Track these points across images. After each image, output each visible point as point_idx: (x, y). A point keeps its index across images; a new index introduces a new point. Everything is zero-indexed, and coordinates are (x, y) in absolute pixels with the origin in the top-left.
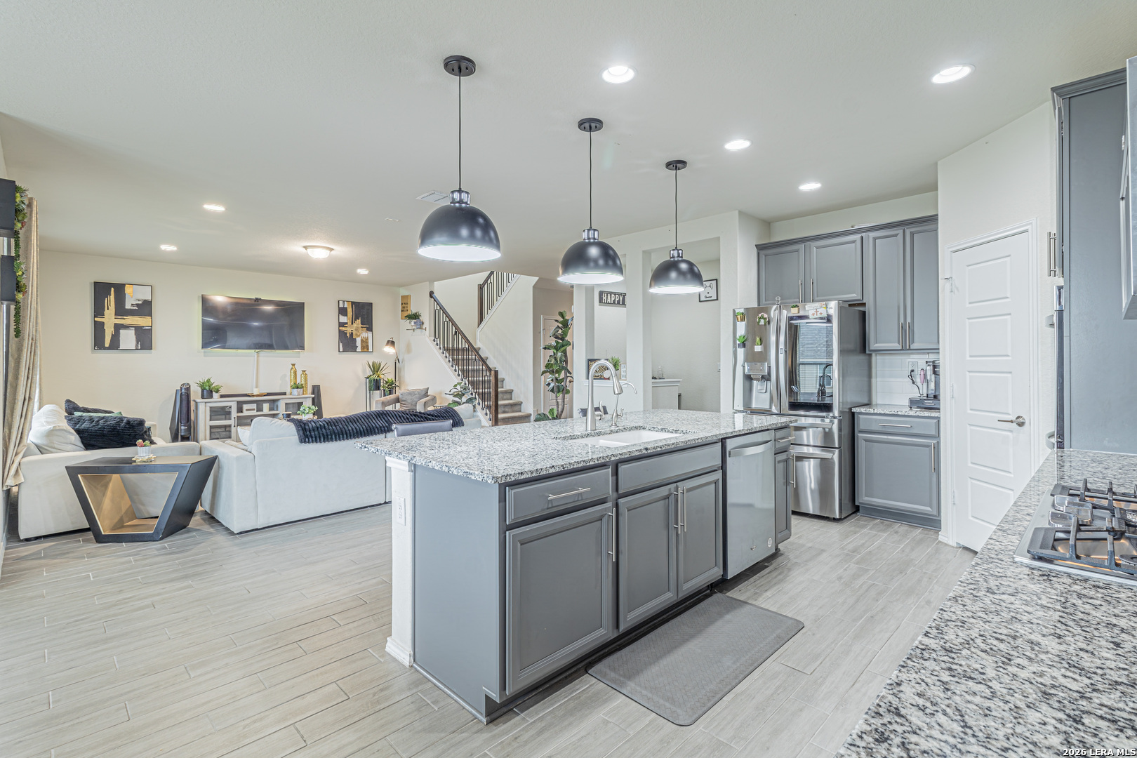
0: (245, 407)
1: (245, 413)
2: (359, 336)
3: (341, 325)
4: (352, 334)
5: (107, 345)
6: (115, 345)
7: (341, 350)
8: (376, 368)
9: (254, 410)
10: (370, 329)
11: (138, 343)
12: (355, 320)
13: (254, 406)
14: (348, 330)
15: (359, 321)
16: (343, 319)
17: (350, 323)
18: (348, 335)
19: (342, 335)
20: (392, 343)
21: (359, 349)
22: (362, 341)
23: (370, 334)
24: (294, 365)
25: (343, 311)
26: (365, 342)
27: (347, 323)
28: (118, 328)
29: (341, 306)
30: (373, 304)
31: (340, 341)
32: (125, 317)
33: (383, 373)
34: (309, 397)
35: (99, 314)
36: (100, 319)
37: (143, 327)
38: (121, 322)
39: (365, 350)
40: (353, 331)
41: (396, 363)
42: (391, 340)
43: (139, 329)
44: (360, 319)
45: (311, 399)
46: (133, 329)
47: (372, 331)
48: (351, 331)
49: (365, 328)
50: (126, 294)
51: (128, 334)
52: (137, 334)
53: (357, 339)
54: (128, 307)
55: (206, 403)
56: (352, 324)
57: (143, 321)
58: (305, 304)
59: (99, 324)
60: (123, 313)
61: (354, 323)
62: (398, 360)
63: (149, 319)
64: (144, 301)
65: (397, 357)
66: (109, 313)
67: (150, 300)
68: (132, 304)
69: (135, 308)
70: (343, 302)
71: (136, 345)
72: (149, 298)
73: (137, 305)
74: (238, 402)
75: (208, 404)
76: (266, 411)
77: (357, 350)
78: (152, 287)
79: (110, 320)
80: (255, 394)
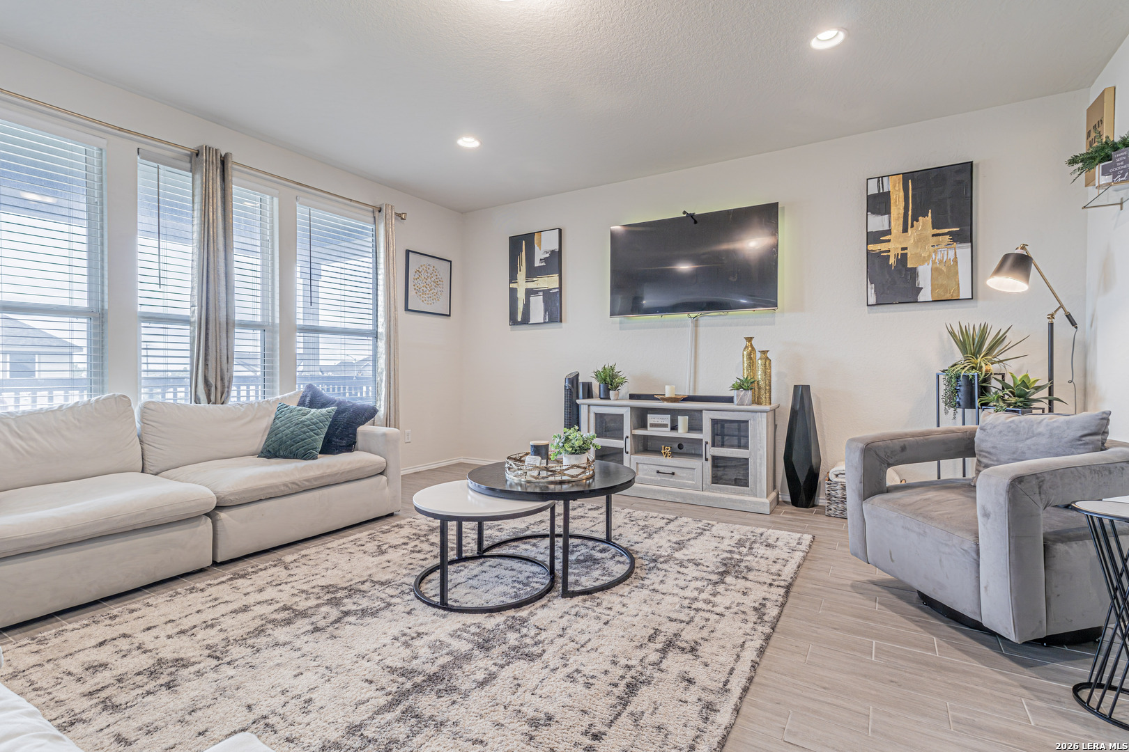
0: (652, 419)
1: (651, 432)
2: (924, 260)
3: (874, 237)
4: (903, 259)
5: (519, 319)
6: (526, 321)
7: (872, 300)
8: (973, 345)
9: (665, 426)
10: (965, 235)
11: (545, 313)
12: (915, 219)
13: (666, 419)
14: (893, 247)
15: (926, 222)
16: (878, 223)
17: (897, 227)
18: (892, 261)
19: (876, 263)
20: (1021, 263)
21: (926, 295)
22: (935, 270)
23: (963, 251)
24: (749, 339)
25: (878, 203)
26: (946, 272)
27: (889, 232)
28: (530, 293)
29: (873, 189)
30: (978, 165)
31: (871, 277)
32: (535, 279)
33: (1001, 357)
34: (761, 412)
35: (513, 277)
36: (513, 286)
37: (551, 289)
38: (531, 285)
39: (948, 296)
40: (906, 249)
41: (1051, 325)
42: (1019, 251)
43: (547, 293)
44: (930, 214)
45: (765, 414)
46: (541, 294)
47: (971, 242)
48: (903, 249)
49: (948, 237)
50: (536, 245)
51: (537, 303)
52: (545, 301)
53: (921, 269)
54: (537, 264)
55: (589, 406)
56: (905, 230)
57: (550, 282)
58: (779, 206)
59: (513, 292)
60: (532, 272)
61: (912, 226)
62: (1069, 316)
63: (556, 277)
64: (553, 252)
65: (1061, 306)
66: (522, 275)
67: (557, 250)
68: (541, 260)
69: (543, 264)
70: (880, 179)
71: (545, 317)
72: (556, 247)
73: (545, 260)
74: (633, 408)
75: (591, 408)
76: (682, 432)
77: (921, 298)
78: (560, 231)
79: (522, 285)
80: (667, 396)
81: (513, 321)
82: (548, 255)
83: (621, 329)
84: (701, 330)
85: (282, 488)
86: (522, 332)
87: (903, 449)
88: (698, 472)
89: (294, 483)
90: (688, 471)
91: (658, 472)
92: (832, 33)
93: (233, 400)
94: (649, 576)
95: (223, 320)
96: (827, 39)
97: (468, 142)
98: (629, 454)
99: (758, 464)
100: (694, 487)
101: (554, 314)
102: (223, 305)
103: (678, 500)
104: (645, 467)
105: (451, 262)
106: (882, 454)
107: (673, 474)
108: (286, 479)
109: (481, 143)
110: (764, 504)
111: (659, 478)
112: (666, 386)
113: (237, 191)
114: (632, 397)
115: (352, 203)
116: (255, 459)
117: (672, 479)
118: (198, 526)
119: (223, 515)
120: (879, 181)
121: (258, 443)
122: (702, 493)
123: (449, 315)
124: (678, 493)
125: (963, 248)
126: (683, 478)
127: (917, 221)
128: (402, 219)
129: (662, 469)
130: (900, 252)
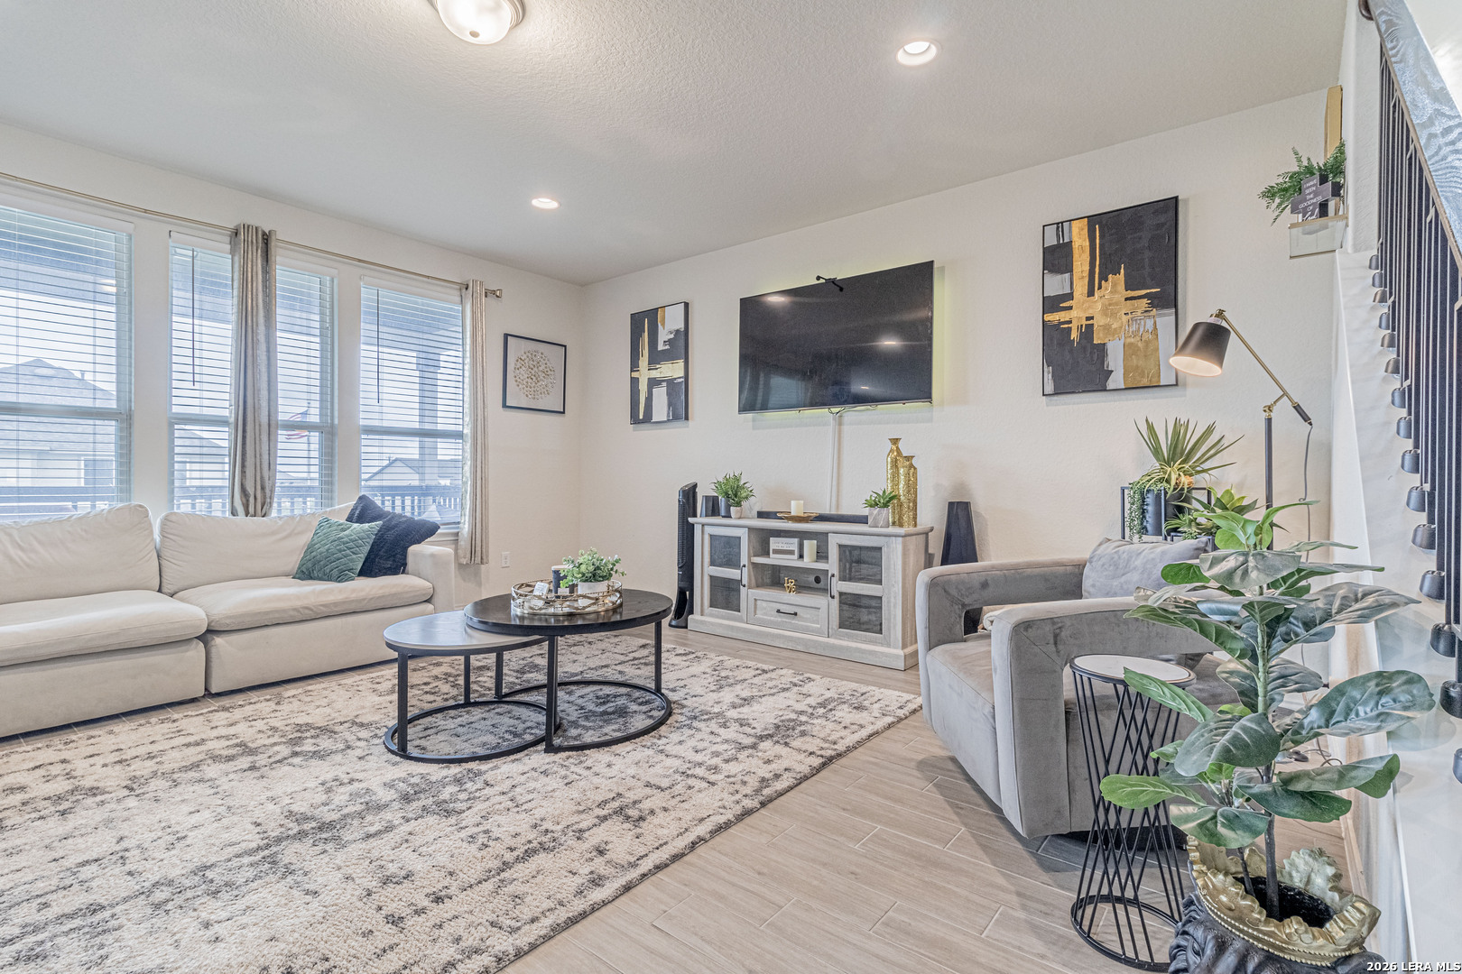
0: (775, 543)
1: (774, 560)
2: (1114, 334)
3: (1051, 304)
4: (1088, 331)
5: (641, 417)
6: (648, 418)
7: (1050, 388)
9: (791, 552)
10: (1167, 299)
11: (669, 409)
12: (1104, 278)
13: (792, 544)
14: (1075, 316)
15: (1117, 281)
16: (1056, 284)
17: (1080, 288)
18: (1074, 335)
19: (1054, 338)
20: (1214, 337)
21: (1116, 380)
22: (1129, 350)
23: (1165, 320)
24: (895, 441)
25: (1057, 258)
26: (1143, 351)
27: (1070, 296)
28: (653, 383)
29: (1051, 240)
30: (1186, 201)
31: (1048, 358)
32: (658, 366)
33: (1206, 466)
34: (896, 536)
35: (634, 366)
36: (635, 375)
37: (675, 379)
38: (654, 374)
39: (1145, 382)
40: (1092, 318)
41: (1269, 421)
42: (1212, 320)
43: (671, 383)
44: (1122, 271)
45: (901, 538)
46: (664, 384)
47: (1176, 306)
48: (1088, 319)
49: (1145, 301)
50: (659, 324)
51: (660, 395)
52: (668, 394)
53: (1110, 347)
54: (661, 347)
55: (703, 525)
56: (1091, 293)
57: (673, 370)
58: (935, 266)
59: (634, 382)
60: (656, 358)
61: (1100, 288)
62: (1297, 408)
63: (681, 363)
64: (677, 331)
65: (1285, 394)
66: (644, 362)
67: (683, 330)
68: (665, 342)
69: (667, 347)
70: (1060, 225)
71: (668, 413)
72: (681, 326)
73: (669, 342)
74: (751, 529)
75: (706, 528)
76: (809, 562)
77: (1111, 384)
78: (687, 305)
79: (644, 374)
80: (793, 514)
81: (635, 420)
82: (672, 336)
83: (754, 428)
84: (845, 428)
85: (292, 613)
86: (645, 432)
87: (985, 585)
88: (823, 613)
89: (307, 608)
90: (813, 611)
91: (778, 611)
92: (923, 45)
93: (274, 514)
94: (671, 736)
95: (264, 420)
96: (916, 52)
97: (545, 203)
98: (746, 588)
99: (892, 605)
100: (818, 632)
101: (680, 411)
102: (264, 404)
103: (799, 648)
104: (764, 604)
105: (565, 346)
106: (954, 592)
107: (796, 614)
108: (298, 604)
109: (560, 204)
110: (897, 656)
111: (779, 618)
112: (793, 503)
113: (283, 274)
114: (761, 515)
115: (430, 280)
116: (290, 580)
117: (795, 621)
118: (187, 651)
119: (219, 641)
120: (1058, 228)
121: (293, 562)
122: (827, 640)
123: (564, 412)
124: (799, 638)
125: (1165, 315)
126: (806, 620)
127: (1106, 280)
128: (497, 296)
129: (784, 608)
130: (1084, 322)
